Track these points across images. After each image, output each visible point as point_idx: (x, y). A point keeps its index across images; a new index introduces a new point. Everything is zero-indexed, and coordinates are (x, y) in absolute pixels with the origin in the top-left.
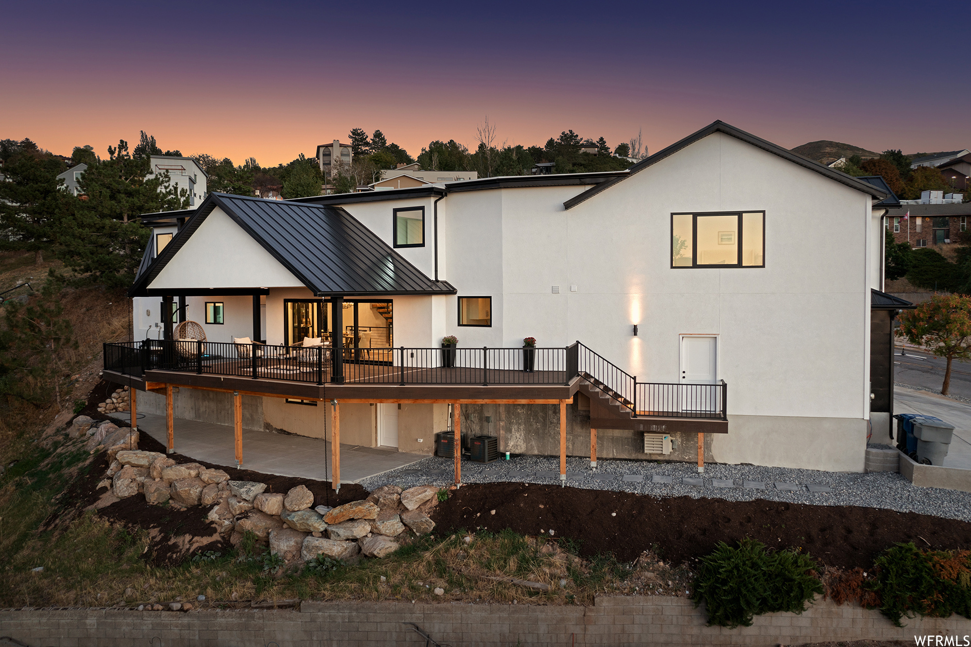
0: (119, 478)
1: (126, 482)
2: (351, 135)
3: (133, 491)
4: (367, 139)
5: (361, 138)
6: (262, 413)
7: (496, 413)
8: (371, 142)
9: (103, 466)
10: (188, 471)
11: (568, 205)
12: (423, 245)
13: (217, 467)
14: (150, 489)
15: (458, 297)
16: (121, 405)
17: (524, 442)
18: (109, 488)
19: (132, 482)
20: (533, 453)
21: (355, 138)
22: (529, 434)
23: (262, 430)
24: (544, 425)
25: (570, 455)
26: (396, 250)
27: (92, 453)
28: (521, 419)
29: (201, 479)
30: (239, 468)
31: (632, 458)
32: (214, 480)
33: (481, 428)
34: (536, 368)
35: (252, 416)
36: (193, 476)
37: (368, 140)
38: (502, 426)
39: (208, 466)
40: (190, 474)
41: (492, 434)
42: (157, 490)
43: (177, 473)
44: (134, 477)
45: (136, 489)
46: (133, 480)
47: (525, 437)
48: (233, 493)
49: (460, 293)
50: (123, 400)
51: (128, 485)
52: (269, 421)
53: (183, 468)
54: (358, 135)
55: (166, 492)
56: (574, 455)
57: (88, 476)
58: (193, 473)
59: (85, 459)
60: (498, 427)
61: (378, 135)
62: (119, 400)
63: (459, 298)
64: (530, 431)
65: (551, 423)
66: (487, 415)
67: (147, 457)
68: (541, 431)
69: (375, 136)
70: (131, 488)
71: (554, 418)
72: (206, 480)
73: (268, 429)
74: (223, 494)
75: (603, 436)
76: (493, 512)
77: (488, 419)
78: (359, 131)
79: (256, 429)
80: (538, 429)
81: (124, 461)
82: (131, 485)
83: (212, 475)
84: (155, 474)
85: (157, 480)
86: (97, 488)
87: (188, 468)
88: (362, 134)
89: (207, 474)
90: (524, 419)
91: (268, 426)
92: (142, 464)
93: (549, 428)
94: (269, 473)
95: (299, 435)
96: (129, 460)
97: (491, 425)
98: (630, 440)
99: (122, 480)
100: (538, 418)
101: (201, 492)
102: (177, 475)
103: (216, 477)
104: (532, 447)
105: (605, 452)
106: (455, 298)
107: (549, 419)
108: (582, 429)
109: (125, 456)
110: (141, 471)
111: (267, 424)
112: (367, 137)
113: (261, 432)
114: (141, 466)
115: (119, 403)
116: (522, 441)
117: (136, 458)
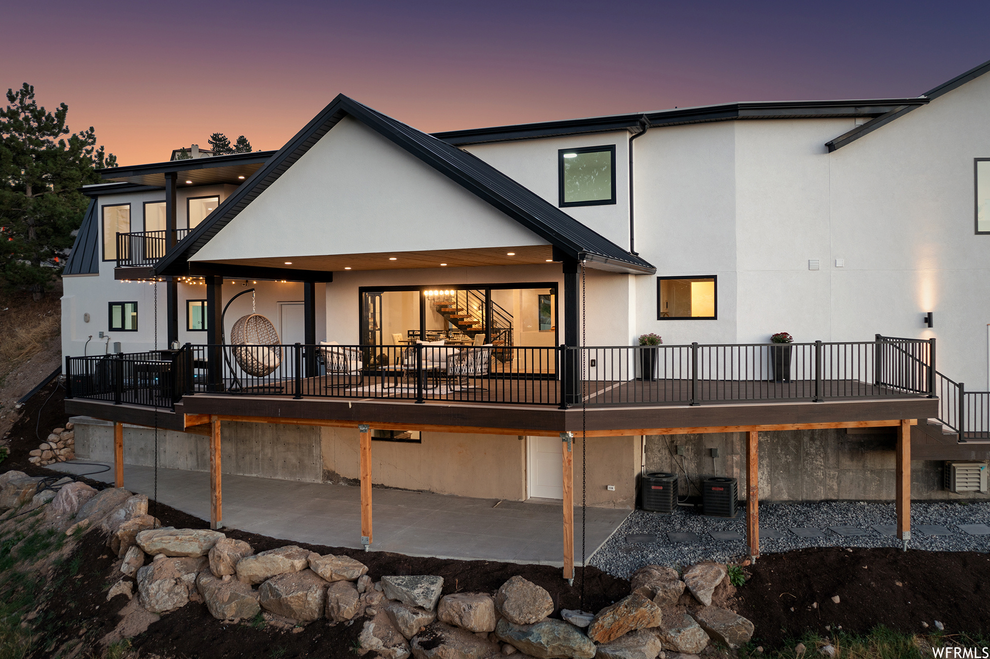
0: (152, 579)
1: (168, 585)
2: (211, 140)
3: (180, 599)
4: (229, 145)
5: (222, 144)
6: (321, 457)
7: (727, 443)
8: (234, 148)
9: (105, 557)
10: (289, 562)
11: (831, 147)
12: (613, 201)
13: (338, 552)
14: (220, 597)
15: (658, 277)
16: (62, 452)
17: (768, 483)
18: (130, 596)
19: (176, 584)
20: (781, 499)
21: (216, 144)
22: (775, 471)
23: (320, 482)
24: (797, 457)
25: (835, 498)
26: (565, 210)
27: (69, 533)
28: (764, 451)
29: (316, 575)
30: (367, 550)
31: (922, 499)
32: (345, 574)
33: (699, 465)
34: (793, 377)
35: (301, 461)
36: (298, 569)
37: (231, 146)
38: (737, 462)
39: (323, 551)
40: (293, 566)
41: (719, 473)
42: (233, 597)
43: (269, 566)
44: (177, 575)
45: (185, 596)
46: (178, 581)
47: (770, 475)
48: (391, 596)
49: (660, 273)
50: (65, 444)
51: (170, 591)
52: (332, 467)
53: (280, 557)
54: (220, 140)
55: (252, 600)
56: (841, 498)
57: (79, 576)
58: (299, 564)
59: (60, 546)
60: (729, 463)
61: (242, 141)
62: (60, 445)
63: (659, 279)
64: (777, 467)
65: (807, 454)
66: (709, 446)
67: (196, 539)
68: (792, 467)
69: (238, 142)
70: (177, 594)
71: (811, 447)
72: (328, 575)
73: (331, 480)
74: (371, 599)
75: (882, 470)
76: (837, 599)
77: (712, 453)
78: (220, 136)
79: (308, 479)
80: (788, 463)
81: (154, 549)
82: (177, 589)
83: (337, 565)
84: (222, 568)
85: (227, 578)
86: (109, 598)
87: (288, 556)
88: (224, 140)
89: (327, 566)
90: (768, 451)
91: (330, 475)
92: (190, 551)
93: (804, 461)
94: (427, 556)
95: (387, 488)
96: (164, 546)
97: (717, 462)
98: (920, 473)
99: (158, 582)
100: (789, 448)
101: (325, 598)
102: (267, 570)
103: (346, 569)
104: (780, 490)
105: (884, 492)
106: (653, 279)
107: (804, 449)
108: (852, 461)
109: (155, 539)
110: (186, 563)
111: (329, 472)
112: (230, 143)
113: (318, 484)
114: (186, 556)
115: (60, 449)
116: (765, 482)
117: (176, 542)
